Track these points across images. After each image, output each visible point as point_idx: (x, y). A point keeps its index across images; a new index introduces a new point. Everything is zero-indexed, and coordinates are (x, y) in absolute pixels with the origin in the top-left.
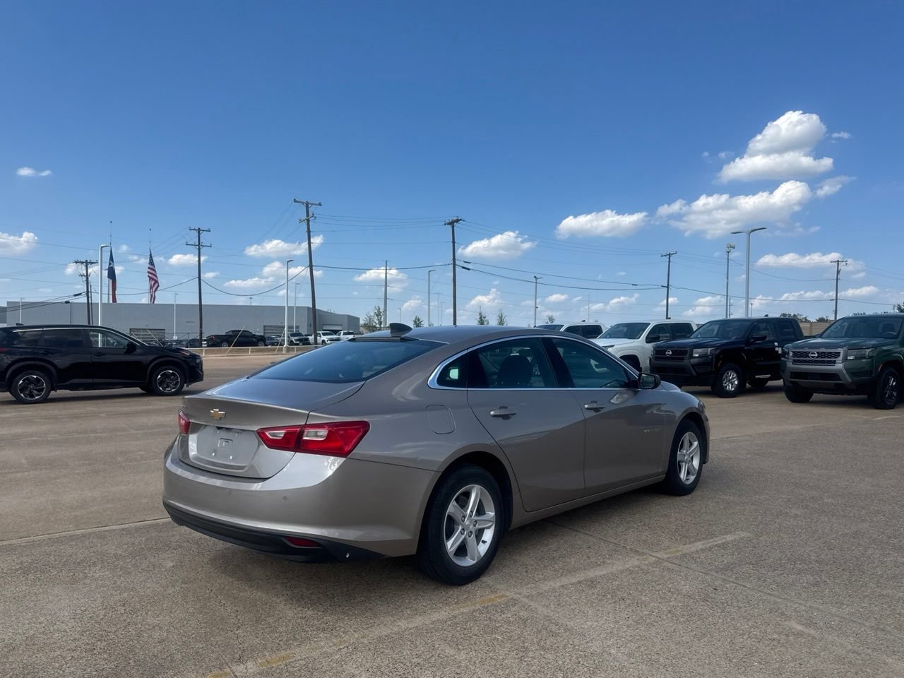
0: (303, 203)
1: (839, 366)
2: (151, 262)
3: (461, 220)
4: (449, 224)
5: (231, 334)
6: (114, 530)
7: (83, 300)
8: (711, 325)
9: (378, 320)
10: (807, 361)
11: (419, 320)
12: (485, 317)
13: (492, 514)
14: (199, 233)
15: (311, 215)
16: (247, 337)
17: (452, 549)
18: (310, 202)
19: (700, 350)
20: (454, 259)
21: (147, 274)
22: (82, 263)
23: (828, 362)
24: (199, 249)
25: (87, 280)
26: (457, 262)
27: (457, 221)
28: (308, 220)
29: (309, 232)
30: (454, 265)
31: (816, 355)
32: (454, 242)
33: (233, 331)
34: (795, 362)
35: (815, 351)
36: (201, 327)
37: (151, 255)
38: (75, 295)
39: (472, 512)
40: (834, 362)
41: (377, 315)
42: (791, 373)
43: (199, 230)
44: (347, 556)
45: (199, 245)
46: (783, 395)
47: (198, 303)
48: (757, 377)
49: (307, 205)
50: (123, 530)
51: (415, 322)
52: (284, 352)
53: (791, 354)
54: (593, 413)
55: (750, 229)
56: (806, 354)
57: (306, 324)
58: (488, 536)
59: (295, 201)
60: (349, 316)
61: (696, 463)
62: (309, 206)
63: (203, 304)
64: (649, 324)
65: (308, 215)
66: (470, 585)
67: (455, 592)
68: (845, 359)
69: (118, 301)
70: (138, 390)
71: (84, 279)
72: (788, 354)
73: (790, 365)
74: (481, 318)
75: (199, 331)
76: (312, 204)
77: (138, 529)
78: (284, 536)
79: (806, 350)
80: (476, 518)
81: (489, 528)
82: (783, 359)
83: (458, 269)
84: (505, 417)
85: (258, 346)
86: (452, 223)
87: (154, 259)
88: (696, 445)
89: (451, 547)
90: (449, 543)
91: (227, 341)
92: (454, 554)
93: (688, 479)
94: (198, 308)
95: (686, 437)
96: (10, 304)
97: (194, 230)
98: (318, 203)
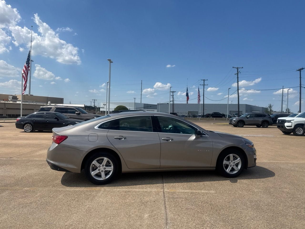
0: (236, 68)
2: (199, 91)
3: (304, 68)
4: (298, 70)
5: (213, 113)
7: (172, 103)
9: (270, 109)
14: (204, 81)
15: (239, 72)
16: (219, 114)
20: (301, 85)
22: (172, 92)
24: (204, 86)
25: (173, 97)
26: (302, 86)
27: (302, 69)
28: (238, 74)
29: (238, 78)
30: (301, 87)
32: (300, 78)
33: (214, 113)
36: (204, 111)
38: (170, 101)
41: (270, 107)
45: (204, 85)
47: (203, 103)
52: (226, 120)
54: (166, 141)
57: (245, 111)
59: (233, 67)
61: (239, 167)
62: (238, 69)
69: (188, 103)
71: (172, 96)
81: (111, 171)
85: (222, 118)
86: (300, 70)
88: (239, 160)
89: (93, 173)
90: (93, 172)
91: (212, 116)
92: (94, 176)
93: (232, 172)
94: (203, 105)
95: (231, 155)
96: (158, 104)
97: (203, 80)
98: (242, 67)
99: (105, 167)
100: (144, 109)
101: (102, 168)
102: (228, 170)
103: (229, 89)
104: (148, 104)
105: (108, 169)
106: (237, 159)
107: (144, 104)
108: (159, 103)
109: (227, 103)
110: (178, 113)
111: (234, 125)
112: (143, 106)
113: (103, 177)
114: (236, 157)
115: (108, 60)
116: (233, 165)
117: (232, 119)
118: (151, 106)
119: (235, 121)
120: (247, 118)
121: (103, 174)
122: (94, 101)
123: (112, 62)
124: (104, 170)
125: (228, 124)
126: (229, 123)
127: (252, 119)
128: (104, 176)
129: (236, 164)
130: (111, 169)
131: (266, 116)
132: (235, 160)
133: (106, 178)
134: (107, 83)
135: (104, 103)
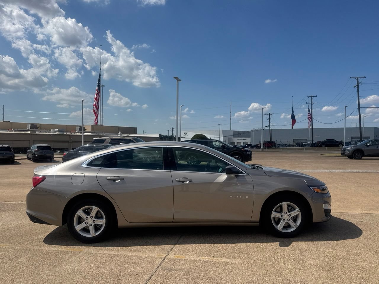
0: (355, 78)
2: (309, 111)
5: (326, 141)
7: (268, 128)
14: (312, 98)
15: (359, 83)
16: (334, 142)
18: (359, 77)
22: (268, 114)
24: (312, 105)
25: (270, 121)
28: (358, 86)
29: (358, 91)
33: (327, 140)
36: (312, 138)
38: (266, 127)
47: (311, 128)
49: (358, 79)
62: (359, 79)
63: (313, 128)
69: (294, 128)
71: (269, 120)
75: (311, 140)
76: (360, 78)
85: (339, 146)
88: (298, 211)
89: (78, 228)
90: (77, 226)
91: (324, 144)
92: (79, 231)
93: (287, 230)
94: (311, 130)
95: (285, 204)
96: (251, 130)
97: (310, 97)
98: (364, 77)
99: (94, 219)
100: (234, 137)
101: (90, 221)
102: (280, 227)
103: (346, 107)
104: (239, 131)
105: (99, 222)
106: (294, 209)
107: (234, 131)
108: (253, 129)
109: (344, 127)
110: (276, 141)
112: (233, 134)
113: (92, 234)
114: (292, 207)
115: (175, 78)
116: (287, 218)
117: (345, 149)
118: (240, 134)
119: (349, 151)
120: (368, 146)
121: (92, 229)
122: (172, 129)
123: (180, 81)
124: (93, 224)
125: (340, 155)
127: (374, 147)
128: (93, 232)
129: (294, 217)
130: (103, 222)
132: (292, 211)
133: (95, 234)
134: (181, 106)
135: (185, 132)
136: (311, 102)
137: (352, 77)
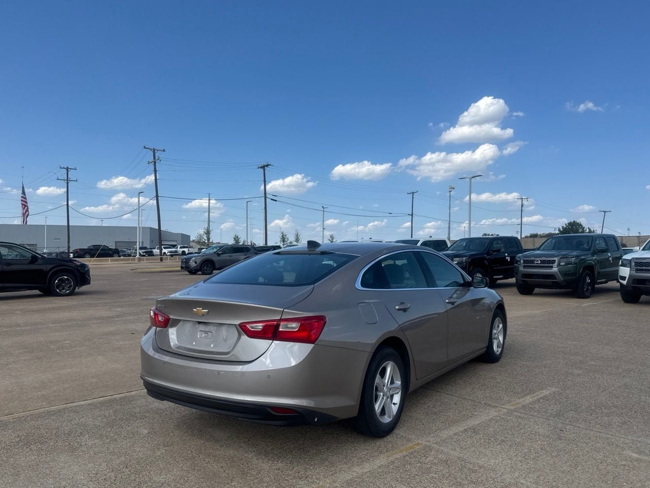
0: (151, 149)
1: (555, 269)
2: (24, 193)
4: (261, 168)
5: (92, 247)
6: (82, 406)
8: (462, 241)
9: (207, 237)
10: (535, 267)
11: (237, 237)
12: (286, 236)
13: (399, 383)
14: (67, 170)
15: (157, 158)
16: (105, 250)
17: (379, 411)
18: (156, 149)
19: (457, 259)
20: (265, 193)
21: (21, 202)
23: (547, 267)
24: (68, 183)
26: (267, 195)
27: (267, 166)
28: (155, 163)
29: (156, 171)
30: (265, 197)
31: (540, 262)
32: (264, 181)
33: (94, 246)
34: (524, 267)
35: (538, 259)
36: (69, 242)
37: (23, 187)
39: (388, 382)
40: (552, 267)
41: (206, 234)
42: (522, 274)
43: (67, 169)
44: (316, 420)
45: (68, 180)
46: (515, 289)
47: (66, 224)
48: (494, 277)
49: (154, 151)
50: (89, 404)
51: (235, 239)
52: (136, 262)
53: (522, 261)
55: (471, 176)
56: (532, 262)
57: (149, 241)
58: (397, 399)
60: (182, 234)
61: (501, 338)
62: (156, 151)
63: (70, 224)
64: (419, 241)
65: (154, 158)
66: (388, 437)
67: (380, 443)
68: (559, 265)
70: (37, 292)
72: (520, 261)
73: (521, 269)
74: (282, 236)
75: (67, 246)
76: (158, 150)
77: (102, 403)
78: (268, 407)
79: (532, 259)
80: (390, 386)
81: (397, 393)
82: (515, 265)
83: (267, 200)
84: (405, 310)
85: (113, 257)
86: (263, 167)
87: (26, 190)
88: (501, 326)
89: (378, 409)
91: (89, 253)
92: (380, 414)
93: (498, 350)
94: (67, 228)
98: (162, 150)
101: (387, 391)
105: (394, 389)
111: (189, 272)
114: (499, 323)
117: (190, 259)
119: (195, 262)
120: (219, 255)
126: (182, 268)
127: (227, 257)
131: (250, 250)
136: (66, 179)
137: (146, 147)
